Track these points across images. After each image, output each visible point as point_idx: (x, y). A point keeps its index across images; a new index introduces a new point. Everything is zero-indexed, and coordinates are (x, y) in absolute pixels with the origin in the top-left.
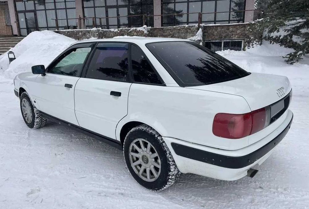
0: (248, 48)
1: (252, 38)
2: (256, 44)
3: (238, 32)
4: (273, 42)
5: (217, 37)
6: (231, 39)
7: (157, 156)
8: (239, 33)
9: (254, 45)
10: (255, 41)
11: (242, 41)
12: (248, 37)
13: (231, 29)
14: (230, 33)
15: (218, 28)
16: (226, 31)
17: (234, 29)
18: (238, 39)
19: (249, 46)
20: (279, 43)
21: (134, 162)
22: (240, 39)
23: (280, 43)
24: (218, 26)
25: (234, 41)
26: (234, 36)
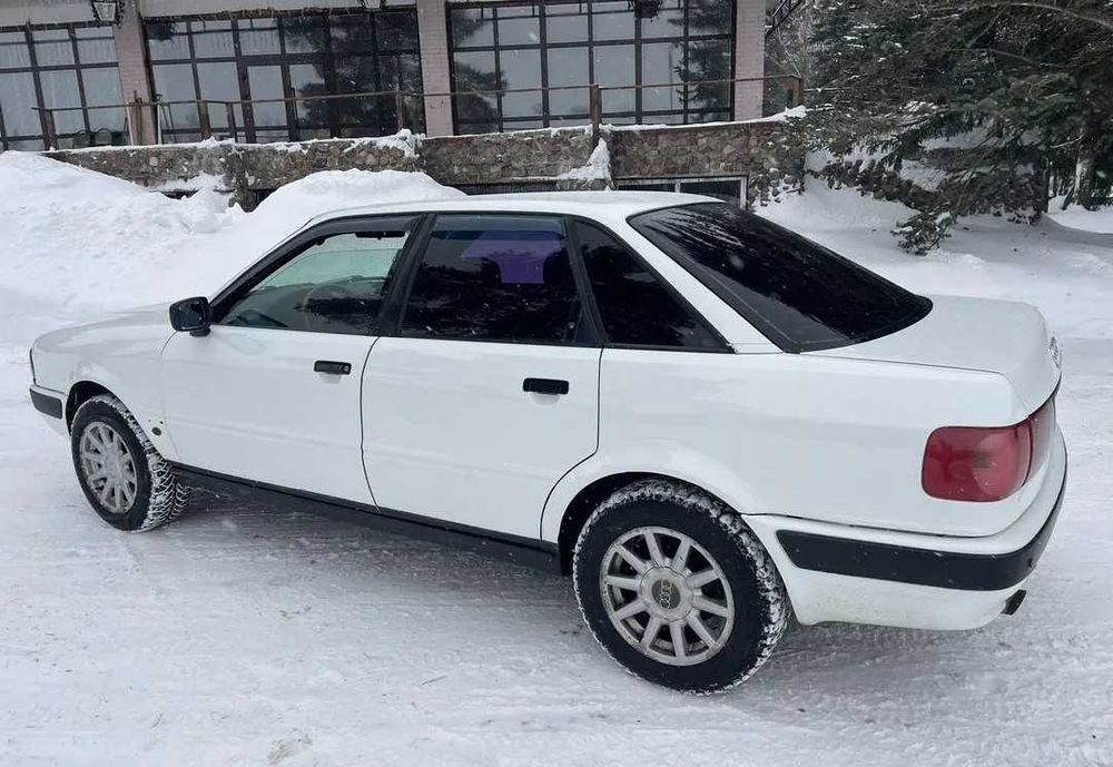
0: (762, 205)
1: (772, 170)
2: (785, 189)
3: (727, 150)
4: (836, 183)
5: (658, 170)
6: (706, 174)
7: (719, 580)
8: (729, 154)
9: (782, 195)
10: (782, 181)
11: (739, 182)
12: (760, 168)
13: (702, 142)
14: (700, 156)
15: (661, 138)
16: (688, 148)
17: (713, 142)
18: (729, 174)
19: (765, 198)
20: (856, 184)
21: (617, 606)
22: (734, 173)
23: (860, 186)
24: (659, 132)
25: (716, 180)
26: (713, 163)
